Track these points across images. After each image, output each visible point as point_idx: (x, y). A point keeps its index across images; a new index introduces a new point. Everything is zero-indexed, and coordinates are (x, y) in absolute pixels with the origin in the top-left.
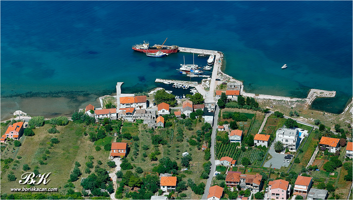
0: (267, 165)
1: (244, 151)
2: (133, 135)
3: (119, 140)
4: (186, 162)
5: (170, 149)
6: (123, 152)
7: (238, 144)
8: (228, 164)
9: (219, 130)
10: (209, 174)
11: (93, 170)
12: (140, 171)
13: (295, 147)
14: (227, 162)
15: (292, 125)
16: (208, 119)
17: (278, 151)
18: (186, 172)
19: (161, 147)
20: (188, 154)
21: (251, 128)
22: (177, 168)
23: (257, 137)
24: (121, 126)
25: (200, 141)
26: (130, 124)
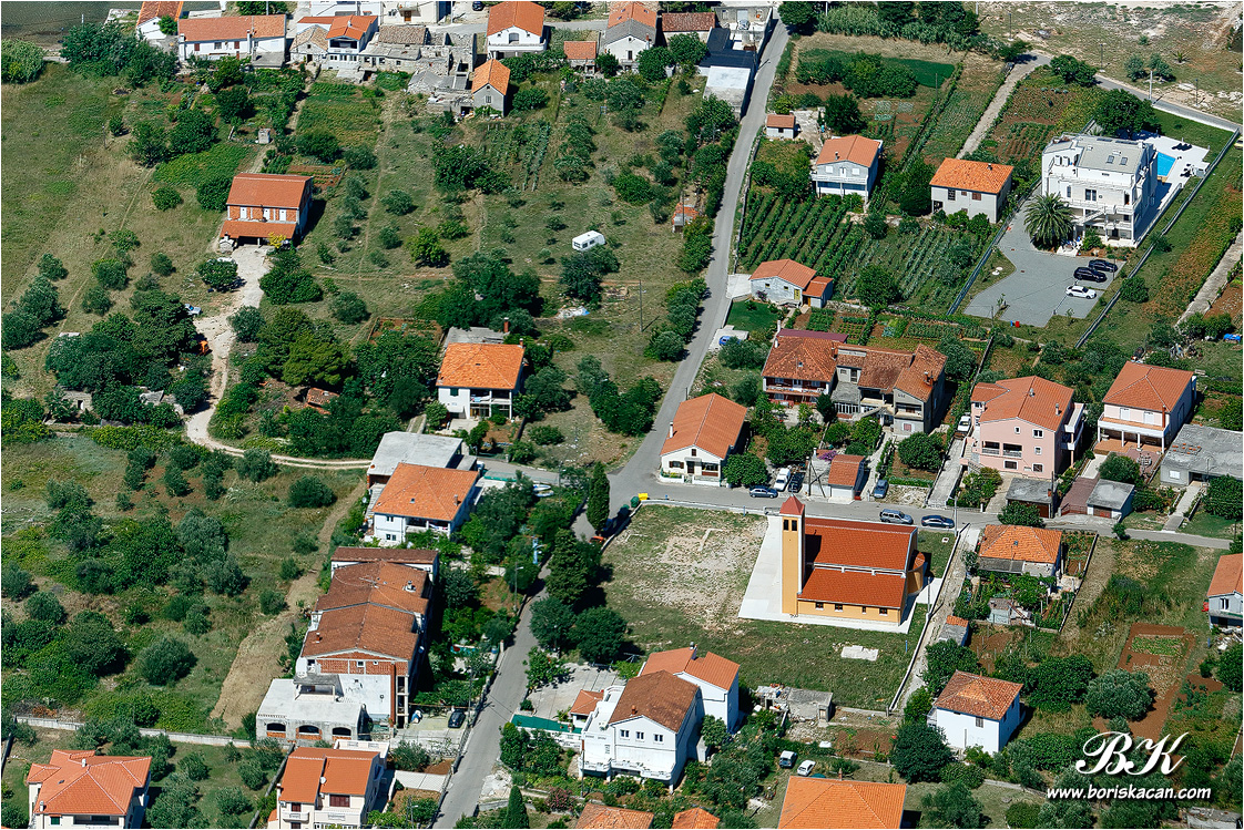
0: (980, 306)
1: (878, 237)
2: (348, 140)
3: (277, 163)
4: (587, 279)
5: (517, 214)
6: (285, 220)
7: (855, 203)
8: (790, 297)
9: (772, 134)
10: (688, 337)
11: (122, 300)
12: (355, 313)
13: (1129, 227)
14: (783, 286)
15: (1128, 120)
16: (724, 82)
17: (1048, 243)
18: (579, 323)
19: (476, 206)
20: (601, 241)
21: (927, 130)
22: (537, 306)
23: (948, 170)
24: (301, 96)
25: (673, 182)
26: (346, 89)
